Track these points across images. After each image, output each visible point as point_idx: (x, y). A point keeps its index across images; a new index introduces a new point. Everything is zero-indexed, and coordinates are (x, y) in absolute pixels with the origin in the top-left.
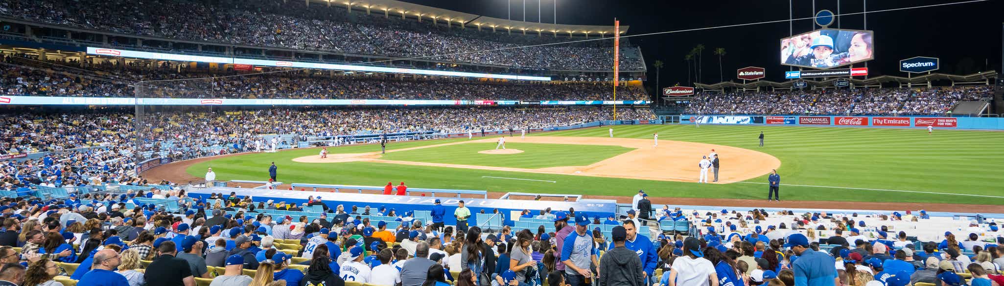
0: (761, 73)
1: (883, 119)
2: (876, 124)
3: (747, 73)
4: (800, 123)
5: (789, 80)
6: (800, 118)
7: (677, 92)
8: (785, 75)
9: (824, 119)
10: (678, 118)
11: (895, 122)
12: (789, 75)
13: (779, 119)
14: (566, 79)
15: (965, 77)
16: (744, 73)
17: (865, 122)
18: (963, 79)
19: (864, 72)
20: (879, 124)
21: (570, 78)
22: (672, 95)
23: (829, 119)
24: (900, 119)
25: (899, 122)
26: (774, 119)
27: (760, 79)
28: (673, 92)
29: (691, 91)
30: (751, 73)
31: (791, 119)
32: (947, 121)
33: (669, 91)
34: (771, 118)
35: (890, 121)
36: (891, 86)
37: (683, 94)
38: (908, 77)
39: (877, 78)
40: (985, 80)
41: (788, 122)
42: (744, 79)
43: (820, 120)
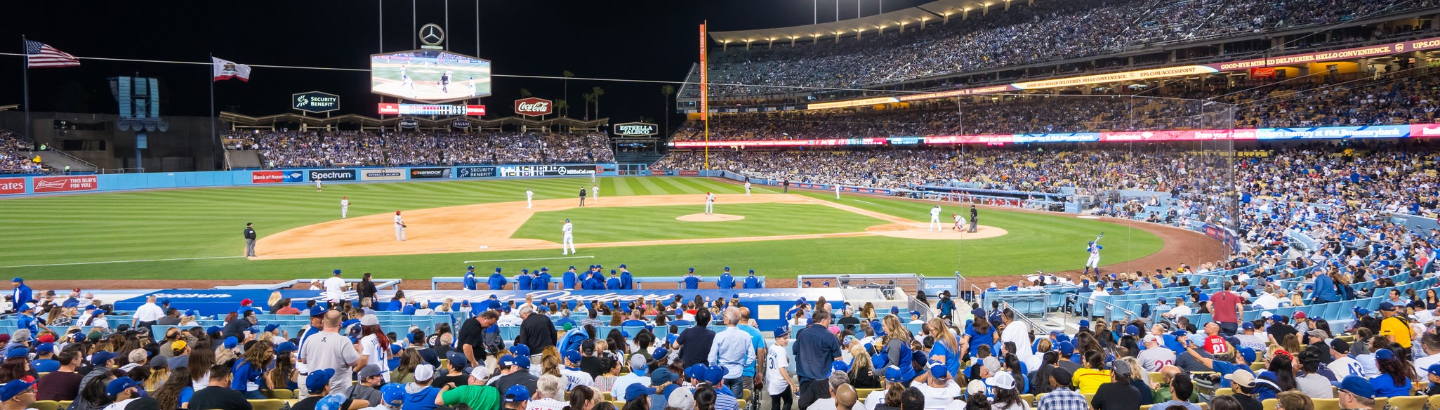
25: (10, 187)
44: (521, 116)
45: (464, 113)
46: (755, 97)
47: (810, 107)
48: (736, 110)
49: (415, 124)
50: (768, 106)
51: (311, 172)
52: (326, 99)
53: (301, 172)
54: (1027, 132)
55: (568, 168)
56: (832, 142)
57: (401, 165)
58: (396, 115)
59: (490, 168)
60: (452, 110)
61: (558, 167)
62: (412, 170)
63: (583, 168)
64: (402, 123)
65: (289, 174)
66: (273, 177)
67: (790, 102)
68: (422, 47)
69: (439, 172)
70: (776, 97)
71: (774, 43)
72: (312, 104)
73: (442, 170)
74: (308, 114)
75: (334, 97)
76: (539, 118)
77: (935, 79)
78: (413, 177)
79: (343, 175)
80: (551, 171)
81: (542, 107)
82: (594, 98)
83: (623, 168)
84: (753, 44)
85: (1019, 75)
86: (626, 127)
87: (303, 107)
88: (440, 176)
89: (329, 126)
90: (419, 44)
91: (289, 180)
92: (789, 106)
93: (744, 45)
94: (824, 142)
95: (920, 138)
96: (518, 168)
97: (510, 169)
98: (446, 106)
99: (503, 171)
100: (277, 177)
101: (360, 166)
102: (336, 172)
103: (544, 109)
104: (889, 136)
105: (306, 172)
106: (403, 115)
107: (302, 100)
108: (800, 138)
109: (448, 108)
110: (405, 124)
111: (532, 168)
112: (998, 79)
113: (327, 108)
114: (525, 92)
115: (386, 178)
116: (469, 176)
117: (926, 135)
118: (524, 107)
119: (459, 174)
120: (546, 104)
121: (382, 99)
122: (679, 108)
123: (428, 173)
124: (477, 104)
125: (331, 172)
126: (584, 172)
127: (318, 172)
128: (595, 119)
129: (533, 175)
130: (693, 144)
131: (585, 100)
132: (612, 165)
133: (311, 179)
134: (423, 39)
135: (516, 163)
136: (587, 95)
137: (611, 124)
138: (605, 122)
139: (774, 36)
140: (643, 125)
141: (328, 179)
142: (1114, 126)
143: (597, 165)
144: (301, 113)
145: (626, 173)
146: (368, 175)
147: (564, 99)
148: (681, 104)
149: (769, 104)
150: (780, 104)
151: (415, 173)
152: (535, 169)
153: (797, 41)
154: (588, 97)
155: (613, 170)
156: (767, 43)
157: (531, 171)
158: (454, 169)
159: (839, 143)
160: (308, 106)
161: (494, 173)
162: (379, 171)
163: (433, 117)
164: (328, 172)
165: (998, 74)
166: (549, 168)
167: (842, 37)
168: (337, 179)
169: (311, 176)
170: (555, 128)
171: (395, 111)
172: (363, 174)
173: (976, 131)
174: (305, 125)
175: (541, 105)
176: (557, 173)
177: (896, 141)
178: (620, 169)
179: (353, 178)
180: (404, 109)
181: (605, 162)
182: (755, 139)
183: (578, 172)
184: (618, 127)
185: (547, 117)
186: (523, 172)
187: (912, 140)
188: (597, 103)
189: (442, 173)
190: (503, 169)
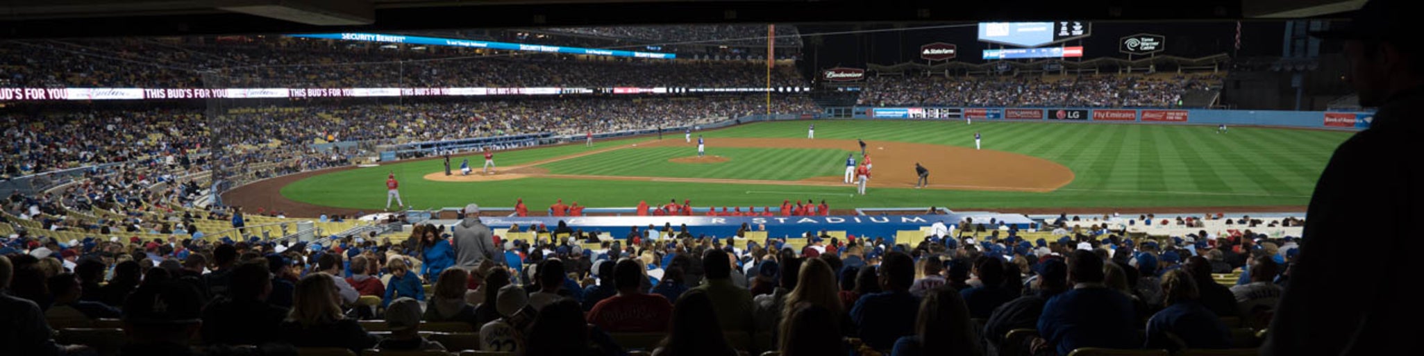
0: (951, 51)
1: (1105, 112)
2: (1097, 118)
3: (934, 52)
4: (1006, 117)
5: (986, 61)
6: (1006, 111)
7: (842, 75)
8: (981, 54)
9: (1035, 113)
10: (850, 111)
11: (1118, 115)
12: (988, 54)
13: (981, 112)
14: (696, 58)
15: (1194, 60)
16: (930, 50)
17: (1083, 115)
18: (1192, 64)
19: (1077, 51)
20: (1100, 118)
21: (701, 56)
22: (835, 80)
23: (1041, 112)
24: (1125, 112)
25: (1125, 115)
26: (975, 111)
27: (950, 60)
28: (837, 75)
29: (860, 75)
30: (939, 52)
31: (995, 112)
32: (1178, 114)
33: (831, 74)
34: (970, 111)
35: (1113, 115)
36: (1109, 70)
37: (850, 78)
38: (1127, 58)
39: (1094, 60)
40: (1214, 65)
41: (991, 116)
42: (930, 59)
43: (1031, 113)
91: (1361, 125)
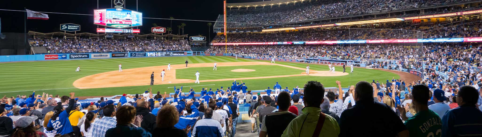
44: (154, 33)
45: (131, 32)
46: (243, 27)
47: (263, 31)
48: (236, 32)
49: (112, 36)
50: (247, 30)
51: (70, 55)
52: (75, 26)
53: (66, 55)
54: (342, 40)
55: (174, 53)
56: (272, 43)
57: (108, 52)
58: (104, 33)
59: (143, 53)
60: (127, 31)
61: (170, 53)
62: (112, 54)
63: (179, 53)
64: (107, 36)
65: (61, 56)
66: (54, 57)
67: (256, 29)
68: (115, 7)
69: (123, 55)
70: (250, 27)
71: (249, 8)
72: (69, 28)
73: (125, 54)
74: (66, 32)
75: (78, 26)
76: (161, 34)
77: (309, 21)
78: (113, 56)
79: (84, 56)
80: (167, 54)
81: (162, 30)
82: (182, 27)
83: (194, 53)
84: (241, 8)
85: (338, 21)
86: (194, 38)
87: (65, 29)
88: (124, 56)
89: (76, 37)
90: (114, 6)
91: (61, 58)
92: (255, 30)
93: (238, 8)
94: (269, 43)
95: (304, 42)
96: (154, 53)
97: (151, 54)
98: (124, 29)
99: (149, 54)
100: (56, 57)
101: (91, 53)
102: (81, 55)
103: (163, 31)
104: (293, 41)
105: (68, 55)
106: (107, 33)
107: (64, 27)
108: (260, 42)
109: (125, 30)
110: (108, 36)
111: (160, 53)
112: (330, 22)
113: (75, 30)
114: (155, 24)
115: (102, 57)
116: (135, 56)
117: (306, 41)
118: (155, 30)
119: (131, 55)
120: (164, 29)
121: (98, 27)
122: (214, 31)
123: (119, 55)
124: (136, 29)
125: (79, 55)
126: (180, 54)
127: (73, 55)
128: (182, 35)
129: (160, 55)
130: (220, 44)
131: (179, 28)
132: (190, 52)
133: (70, 58)
134: (115, 4)
135: (154, 51)
136: (179, 26)
137: (189, 36)
138: (187, 36)
139: (249, 5)
140: (201, 37)
141: (77, 58)
142: (371, 38)
143: (185, 52)
144: (64, 32)
145: (196, 55)
146: (94, 56)
147: (170, 27)
148: (215, 29)
149: (248, 29)
150: (252, 30)
151: (113, 55)
152: (161, 53)
153: (257, 7)
154: (180, 27)
155: (191, 54)
156: (246, 8)
157: (159, 54)
158: (129, 54)
159: (275, 44)
160: (67, 29)
161: (145, 55)
162: (99, 54)
163: (119, 34)
164: (77, 55)
165: (330, 20)
166: (166, 53)
167: (273, 6)
168: (81, 58)
169: (70, 56)
170: (167, 38)
171: (103, 31)
172: (92, 56)
173: (324, 39)
174: (65, 36)
175: (162, 29)
176: (169, 55)
177: (296, 43)
178: (193, 53)
179: (88, 57)
180: (107, 31)
181: (187, 51)
182: (243, 42)
183: (178, 54)
184: (191, 38)
185: (164, 34)
186: (156, 55)
187: (302, 43)
188: (183, 29)
189: (124, 55)
190: (148, 53)
